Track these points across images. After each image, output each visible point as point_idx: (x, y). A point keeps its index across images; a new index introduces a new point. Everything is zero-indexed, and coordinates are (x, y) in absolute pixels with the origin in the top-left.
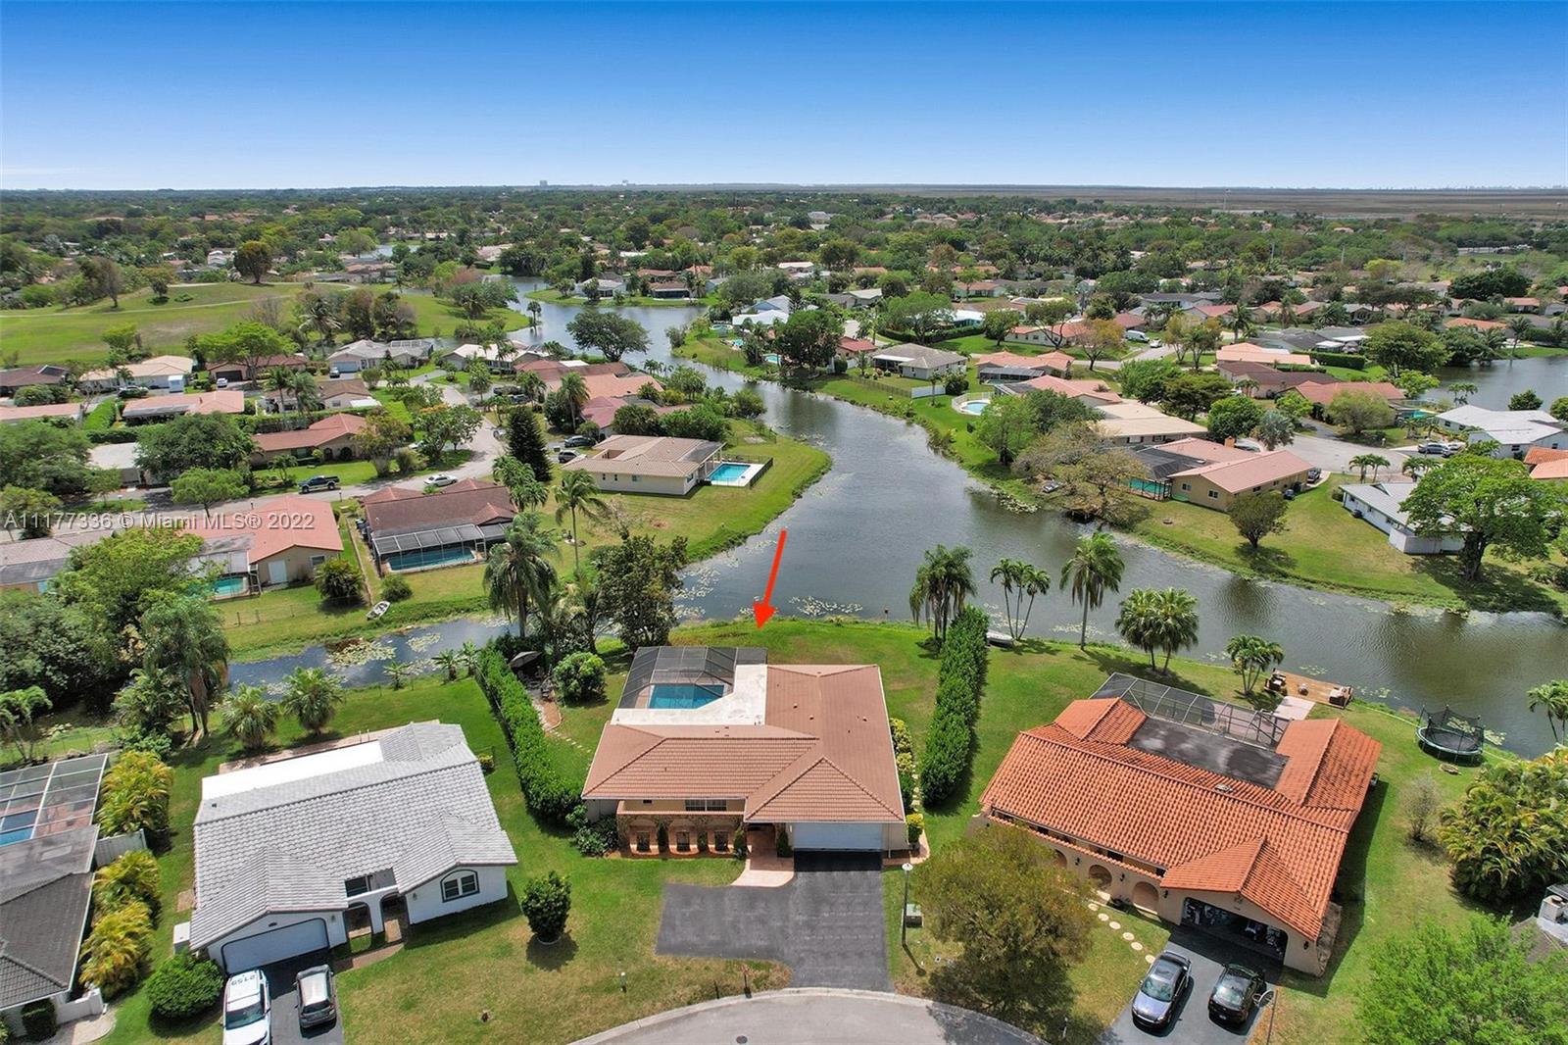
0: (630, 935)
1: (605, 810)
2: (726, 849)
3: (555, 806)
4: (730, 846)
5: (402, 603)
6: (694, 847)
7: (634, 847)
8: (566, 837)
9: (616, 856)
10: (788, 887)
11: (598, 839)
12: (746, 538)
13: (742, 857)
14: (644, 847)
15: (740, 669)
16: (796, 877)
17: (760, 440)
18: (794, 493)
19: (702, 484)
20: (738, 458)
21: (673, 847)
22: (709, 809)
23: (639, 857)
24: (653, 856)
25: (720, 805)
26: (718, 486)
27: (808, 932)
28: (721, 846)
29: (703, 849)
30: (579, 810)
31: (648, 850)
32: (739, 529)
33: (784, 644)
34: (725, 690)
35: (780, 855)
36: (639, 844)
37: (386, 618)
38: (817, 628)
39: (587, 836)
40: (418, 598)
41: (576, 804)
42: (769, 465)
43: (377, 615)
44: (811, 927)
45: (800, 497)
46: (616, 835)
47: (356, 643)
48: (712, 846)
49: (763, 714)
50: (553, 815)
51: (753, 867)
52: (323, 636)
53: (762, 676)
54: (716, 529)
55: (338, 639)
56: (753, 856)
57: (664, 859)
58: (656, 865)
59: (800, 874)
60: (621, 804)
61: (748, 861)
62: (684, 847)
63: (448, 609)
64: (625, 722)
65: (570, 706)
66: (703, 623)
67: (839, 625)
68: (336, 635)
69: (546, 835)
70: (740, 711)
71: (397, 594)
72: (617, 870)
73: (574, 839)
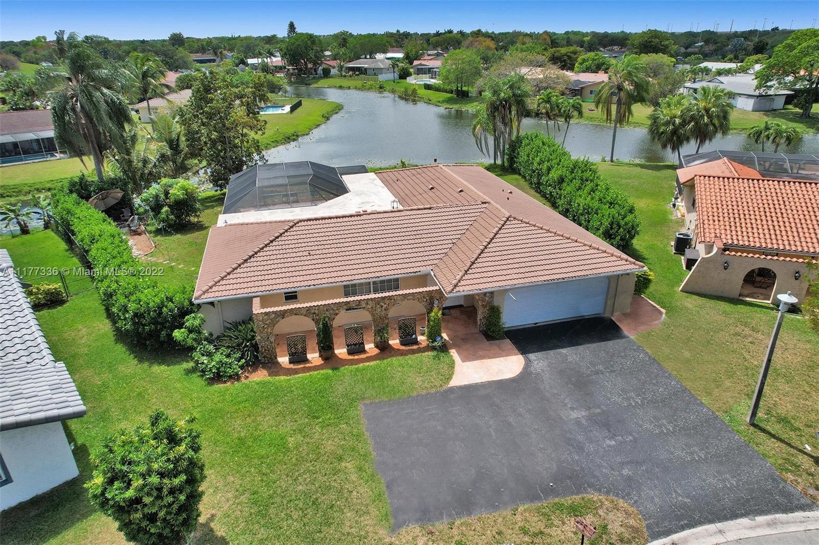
1: (233, 315)
2: (416, 342)
3: (154, 321)
4: (420, 338)
6: (370, 347)
7: (284, 360)
8: (179, 363)
9: (260, 376)
11: (228, 356)
13: (444, 349)
14: (298, 357)
15: (346, 177)
16: (528, 363)
18: (324, 116)
21: (341, 351)
23: (296, 372)
24: (316, 368)
26: (266, 114)
28: (408, 339)
30: (193, 320)
31: (306, 360)
35: (491, 339)
39: (210, 355)
41: (188, 312)
42: (299, 104)
45: (329, 119)
46: (255, 347)
48: (395, 342)
50: (154, 335)
51: (466, 358)
56: (456, 345)
57: (335, 368)
59: (532, 356)
60: (256, 302)
61: (454, 352)
62: (356, 349)
64: (234, 222)
65: (164, 236)
69: (146, 365)
70: (369, 202)
73: (191, 364)
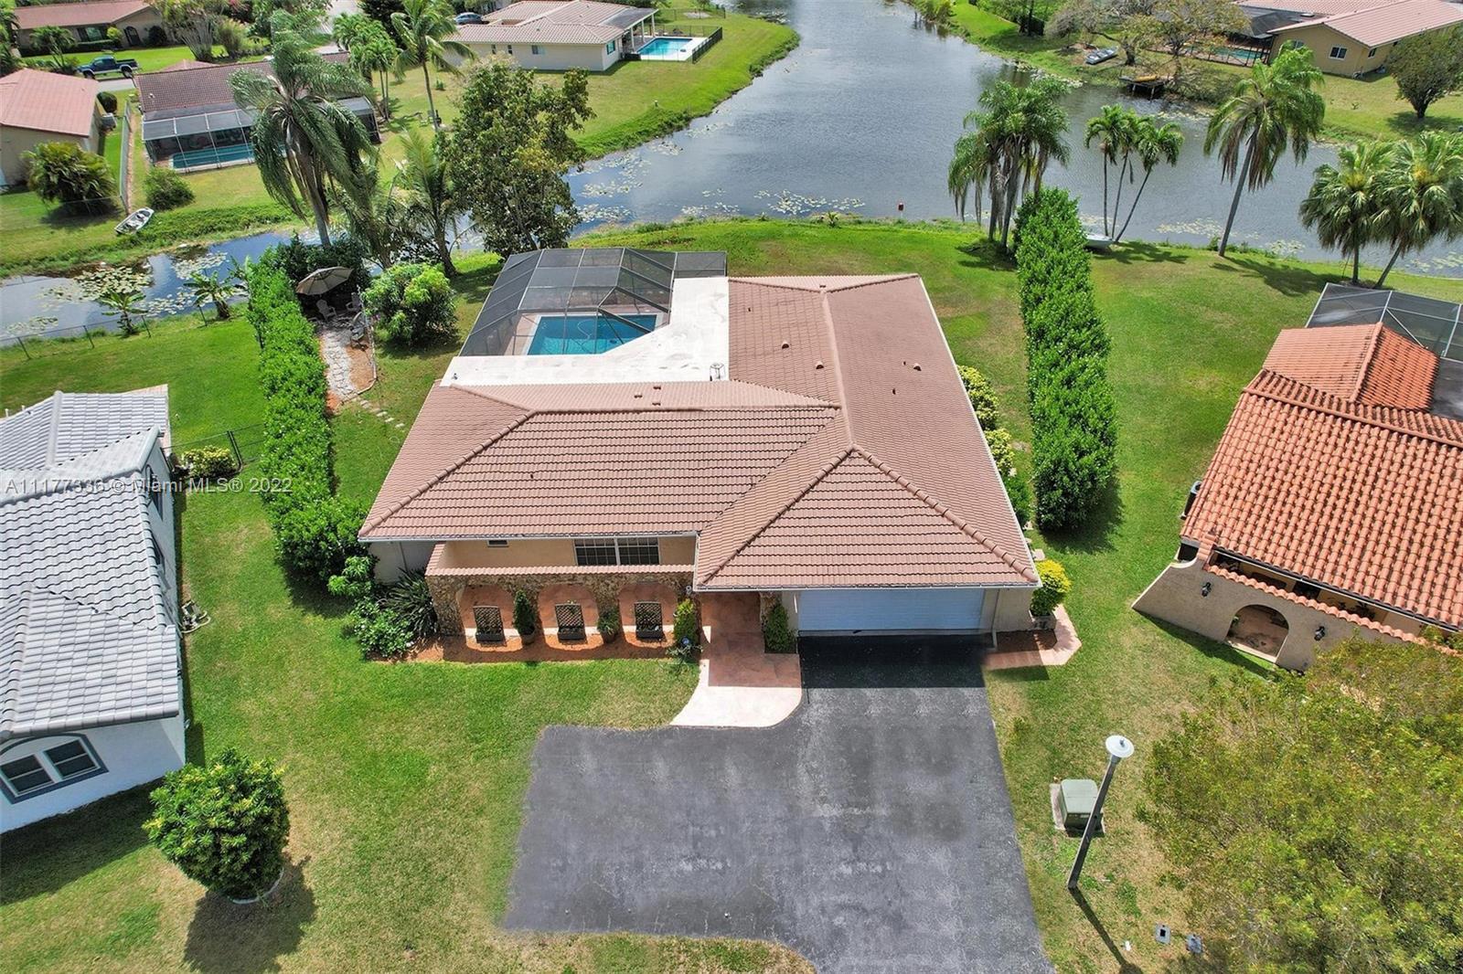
0: (440, 868)
1: (405, 564)
2: (660, 636)
4: (668, 629)
5: (178, 211)
6: (593, 632)
7: (471, 632)
9: (432, 656)
10: (791, 727)
11: (394, 623)
12: (688, 120)
13: (693, 658)
14: (491, 635)
15: (681, 286)
16: (806, 701)
17: (705, 15)
18: (751, 69)
19: (628, 58)
20: (676, 32)
21: (551, 632)
22: (624, 562)
24: (510, 657)
25: (644, 551)
26: (649, 61)
27: (846, 851)
28: (649, 630)
29: (613, 640)
30: (356, 565)
31: (500, 641)
32: (679, 108)
33: (752, 251)
34: (659, 322)
35: (769, 650)
36: (481, 630)
37: (146, 233)
38: (800, 230)
39: (371, 618)
40: (201, 205)
41: (350, 553)
42: (717, 37)
43: (132, 229)
44: (851, 835)
45: (759, 74)
46: (431, 615)
47: (93, 269)
48: (630, 629)
49: (724, 359)
50: (312, 574)
51: (717, 679)
52: (42, 260)
53: (722, 296)
54: (646, 108)
55: (68, 265)
56: (715, 652)
57: (532, 662)
58: (514, 677)
59: (816, 693)
60: (439, 550)
61: (705, 665)
62: (572, 633)
63: (245, 217)
64: (464, 382)
65: (395, 357)
66: (625, 228)
67: (833, 225)
68: (64, 259)
70: (683, 356)
71: (168, 198)
72: (431, 690)
73: (349, 623)
